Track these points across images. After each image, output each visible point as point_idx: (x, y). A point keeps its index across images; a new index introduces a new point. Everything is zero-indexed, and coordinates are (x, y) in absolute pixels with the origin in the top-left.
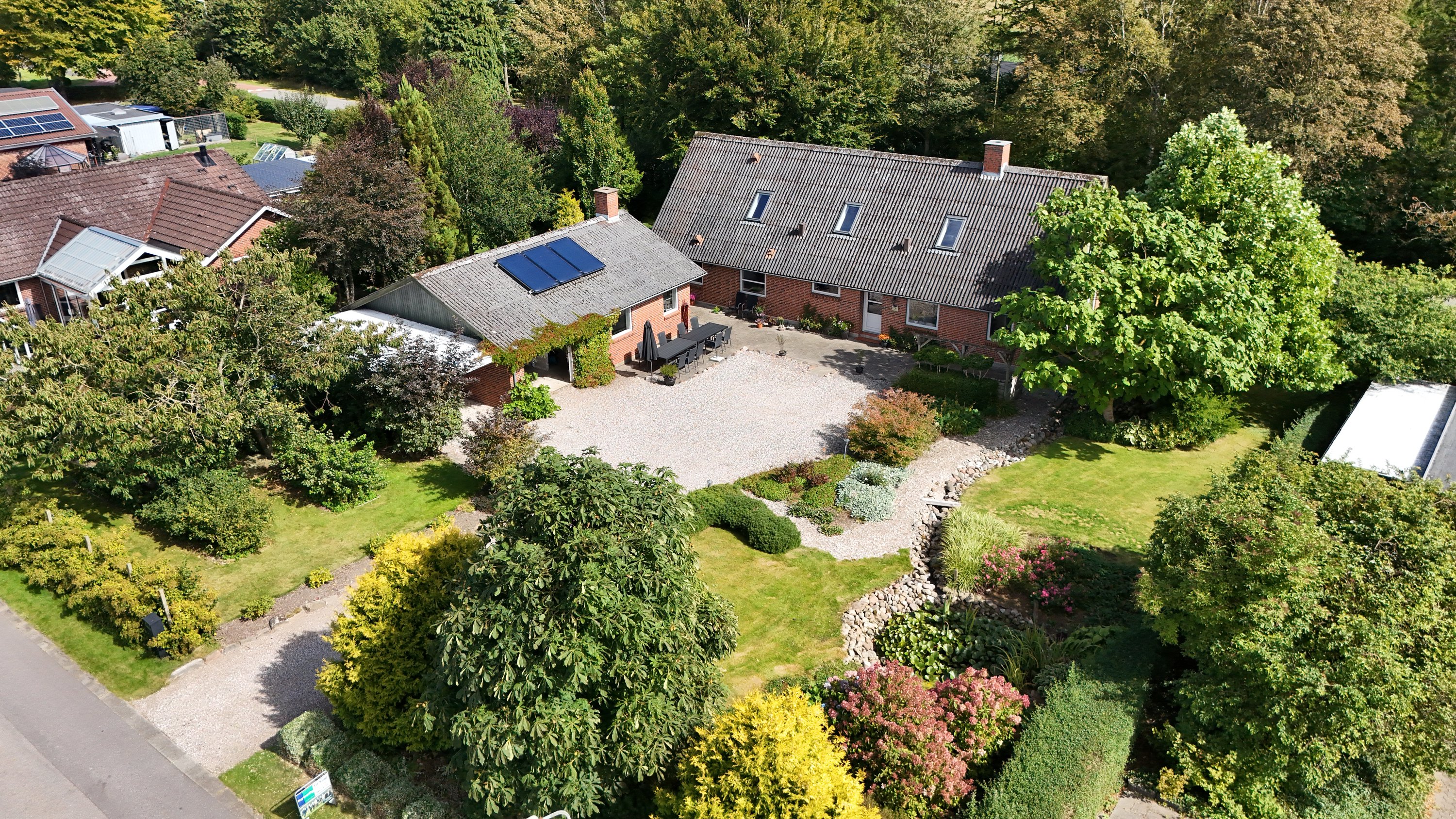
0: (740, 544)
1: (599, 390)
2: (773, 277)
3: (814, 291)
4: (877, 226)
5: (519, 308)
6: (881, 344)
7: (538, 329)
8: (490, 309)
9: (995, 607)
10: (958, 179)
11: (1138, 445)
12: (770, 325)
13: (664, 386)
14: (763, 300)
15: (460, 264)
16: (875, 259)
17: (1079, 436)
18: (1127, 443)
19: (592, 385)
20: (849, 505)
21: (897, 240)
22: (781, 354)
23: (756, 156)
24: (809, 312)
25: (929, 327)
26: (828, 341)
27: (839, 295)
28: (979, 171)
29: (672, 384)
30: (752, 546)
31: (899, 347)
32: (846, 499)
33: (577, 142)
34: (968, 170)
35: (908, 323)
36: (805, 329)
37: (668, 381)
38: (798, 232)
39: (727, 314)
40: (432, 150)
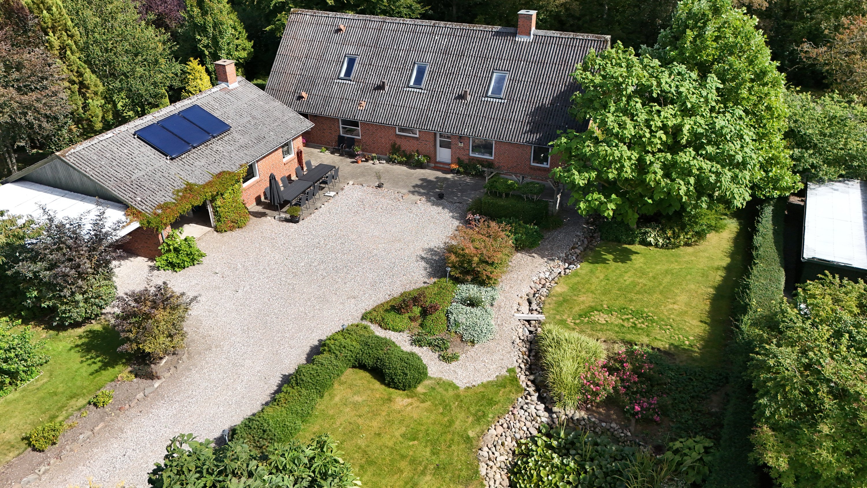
0: (377, 385)
1: (237, 233)
2: (366, 124)
3: (398, 133)
4: (441, 80)
5: (160, 174)
6: (452, 171)
7: (178, 191)
8: (133, 178)
9: (597, 422)
10: (498, 43)
11: (656, 245)
12: (367, 161)
13: (291, 224)
14: (359, 141)
15: (101, 138)
16: (443, 107)
17: (613, 241)
18: (650, 244)
19: (231, 229)
20: (460, 330)
21: (458, 91)
22: (380, 186)
23: (342, 27)
24: (395, 149)
25: (487, 157)
26: (412, 171)
27: (417, 136)
28: (514, 35)
29: (297, 222)
30: (388, 385)
31: (467, 173)
32: (457, 324)
33: (199, 20)
34: (506, 34)
35: (471, 155)
36: (394, 162)
37: (294, 220)
38: (381, 87)
39: (332, 153)
40: (68, 35)
